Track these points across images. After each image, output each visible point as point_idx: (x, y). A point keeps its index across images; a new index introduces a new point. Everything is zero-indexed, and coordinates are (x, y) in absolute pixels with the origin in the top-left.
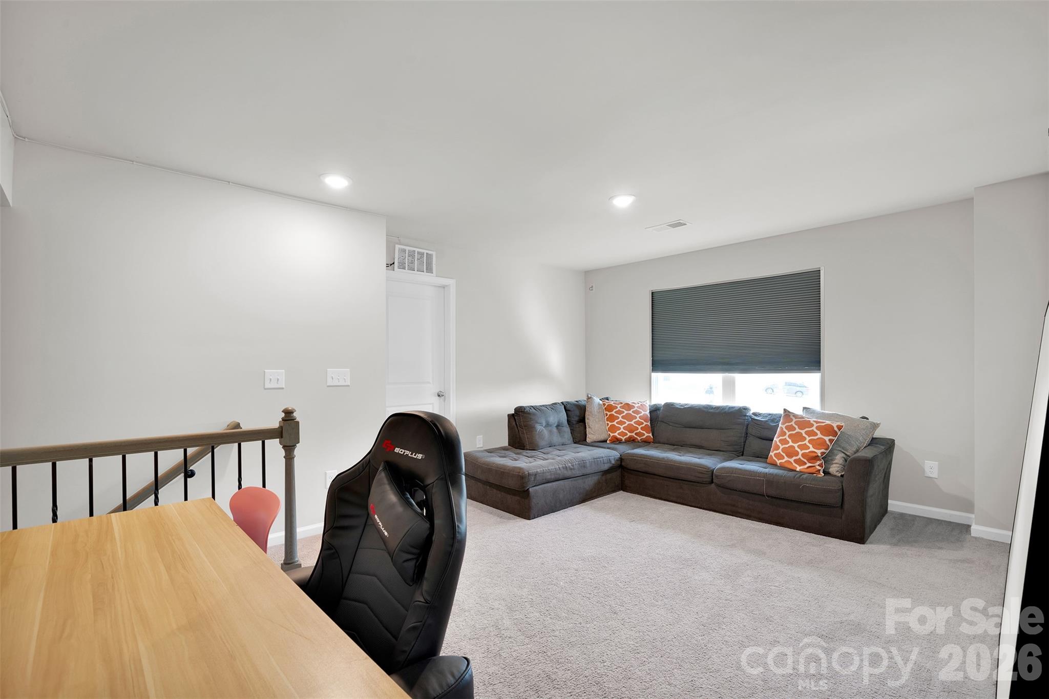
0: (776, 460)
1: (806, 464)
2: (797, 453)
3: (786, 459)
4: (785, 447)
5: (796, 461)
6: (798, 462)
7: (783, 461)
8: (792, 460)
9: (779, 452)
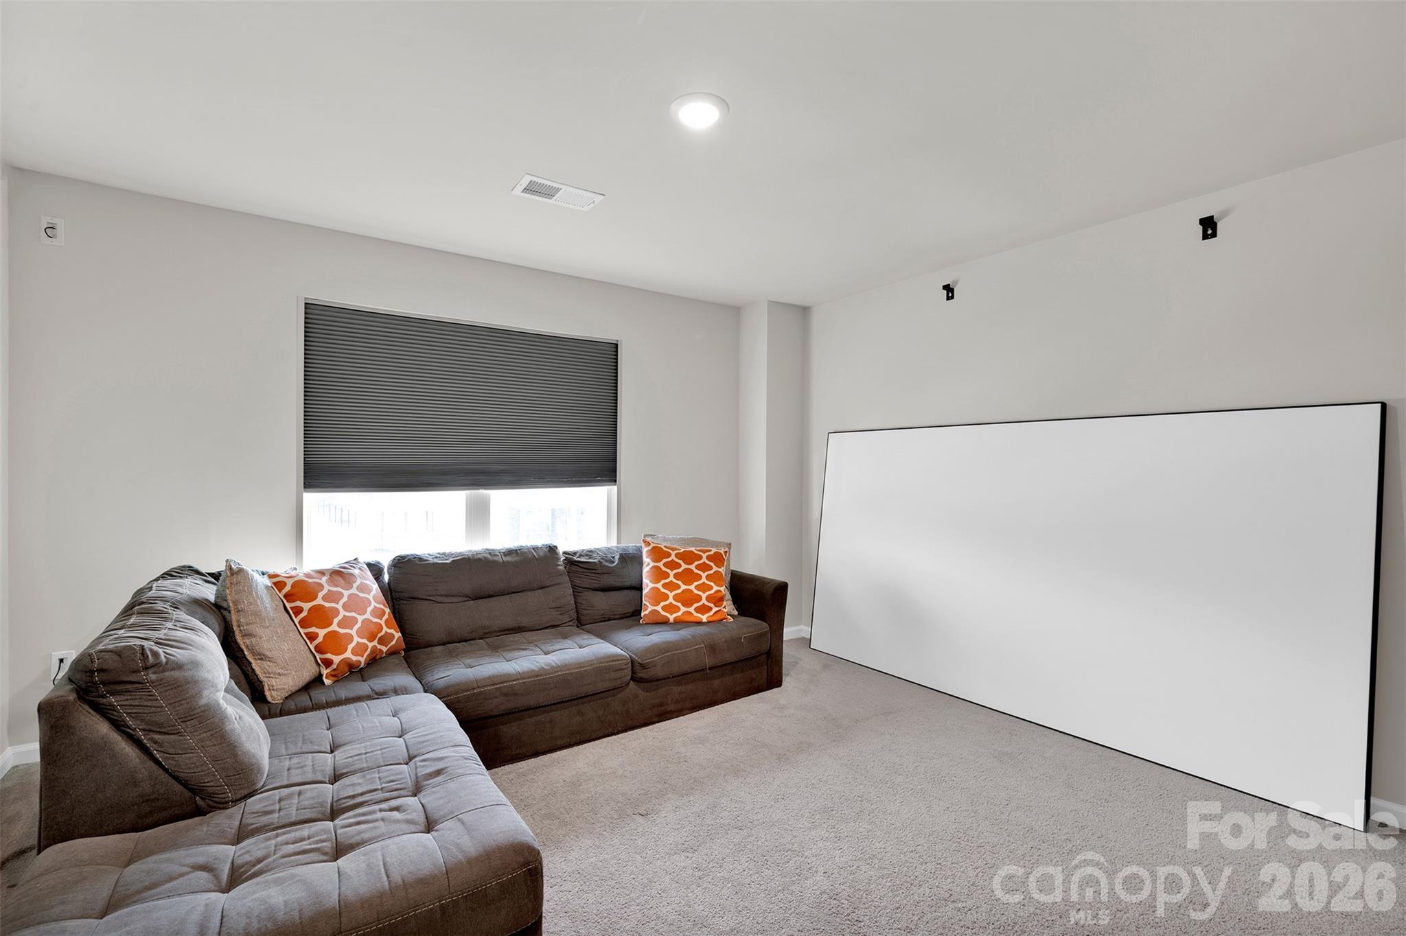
0: (668, 615)
1: (711, 609)
2: (699, 598)
3: (683, 609)
4: (676, 594)
5: (697, 610)
6: (703, 609)
7: (679, 614)
8: (692, 609)
9: (671, 603)
